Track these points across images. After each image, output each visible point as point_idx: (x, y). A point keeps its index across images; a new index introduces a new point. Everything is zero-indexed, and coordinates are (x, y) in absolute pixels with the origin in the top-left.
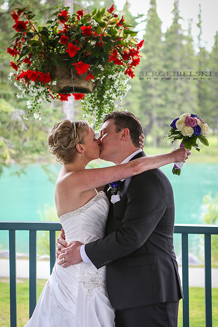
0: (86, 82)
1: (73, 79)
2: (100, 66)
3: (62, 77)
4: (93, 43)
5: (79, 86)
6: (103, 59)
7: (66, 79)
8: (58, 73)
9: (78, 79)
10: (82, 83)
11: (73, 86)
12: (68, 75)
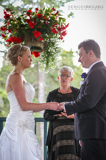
0: (40, 44)
1: (33, 42)
2: (46, 35)
3: (28, 41)
4: (42, 21)
5: (36, 46)
6: (48, 30)
7: (29, 42)
8: (26, 39)
9: (35, 42)
10: (38, 44)
11: (33, 46)
12: (30, 40)
